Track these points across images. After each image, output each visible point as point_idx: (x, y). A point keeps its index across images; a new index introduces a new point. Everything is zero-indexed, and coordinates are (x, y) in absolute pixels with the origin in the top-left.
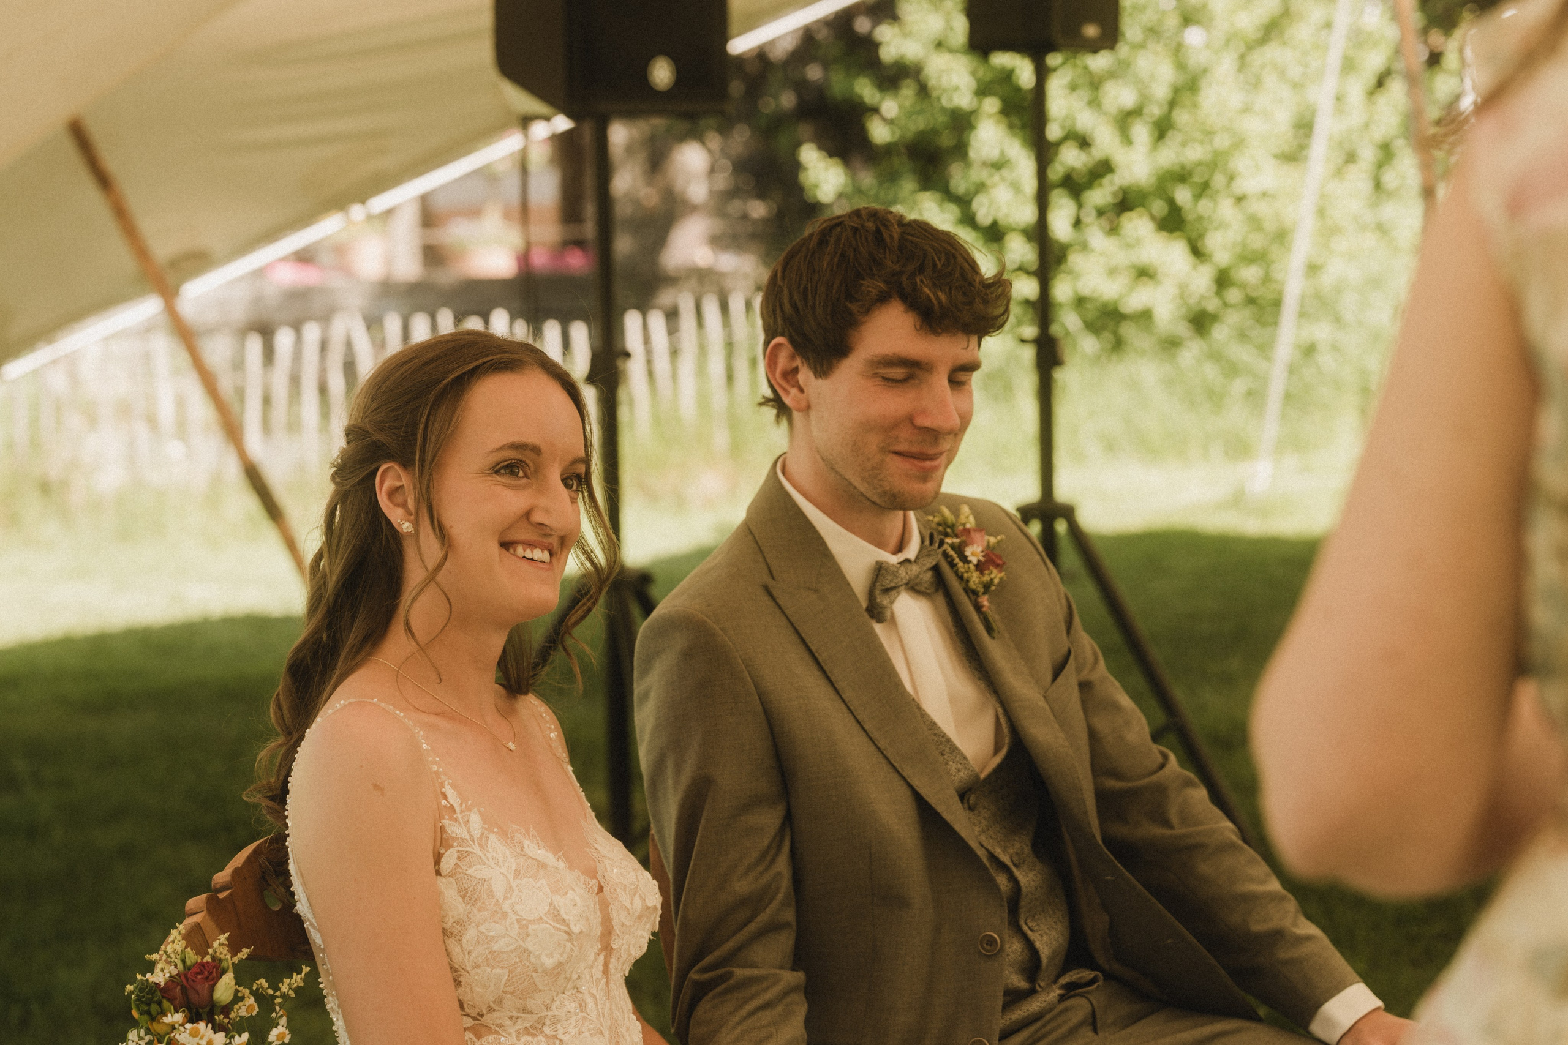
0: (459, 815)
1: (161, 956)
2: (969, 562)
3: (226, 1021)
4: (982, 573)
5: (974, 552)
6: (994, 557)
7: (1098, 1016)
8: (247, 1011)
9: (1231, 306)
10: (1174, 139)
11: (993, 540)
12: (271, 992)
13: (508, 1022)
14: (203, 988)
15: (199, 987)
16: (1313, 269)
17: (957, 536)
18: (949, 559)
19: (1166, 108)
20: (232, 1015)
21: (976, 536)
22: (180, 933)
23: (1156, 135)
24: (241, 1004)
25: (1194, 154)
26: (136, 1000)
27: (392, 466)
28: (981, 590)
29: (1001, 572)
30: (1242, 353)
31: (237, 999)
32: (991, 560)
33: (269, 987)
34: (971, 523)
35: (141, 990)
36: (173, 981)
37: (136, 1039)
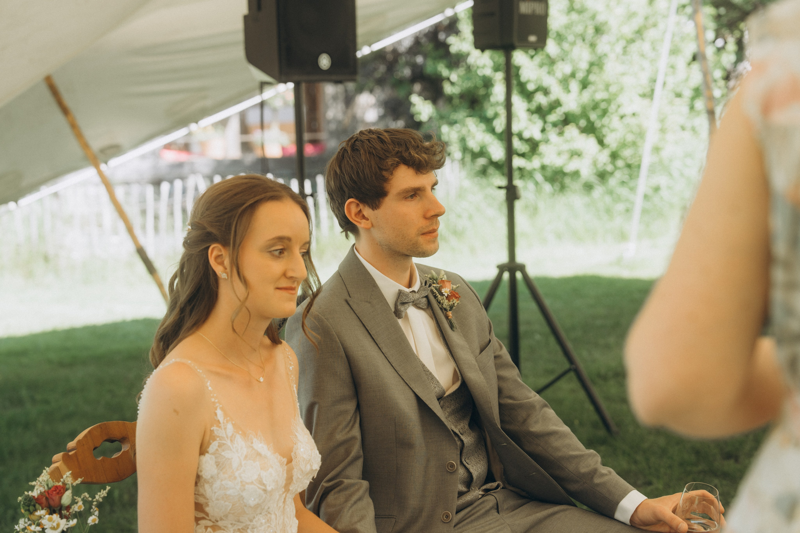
0: (222, 425)
1: (37, 483)
2: (443, 295)
3: (68, 513)
4: (449, 301)
5: (446, 291)
6: (455, 294)
7: (499, 505)
8: (78, 508)
9: (619, 168)
10: (591, 89)
11: (455, 287)
12: (90, 499)
13: (230, 526)
14: (56, 498)
15: (54, 498)
16: (657, 150)
17: (438, 284)
18: (434, 294)
19: (585, 74)
20: (71, 511)
21: (447, 284)
22: (47, 472)
23: (581, 87)
24: (75, 505)
25: (599, 96)
26: (23, 504)
27: (217, 246)
28: (448, 309)
29: (458, 300)
30: (624, 192)
31: (74, 502)
32: (453, 295)
33: (90, 497)
34: (445, 278)
35: (25, 499)
36: (42, 495)
37: (23, 523)
